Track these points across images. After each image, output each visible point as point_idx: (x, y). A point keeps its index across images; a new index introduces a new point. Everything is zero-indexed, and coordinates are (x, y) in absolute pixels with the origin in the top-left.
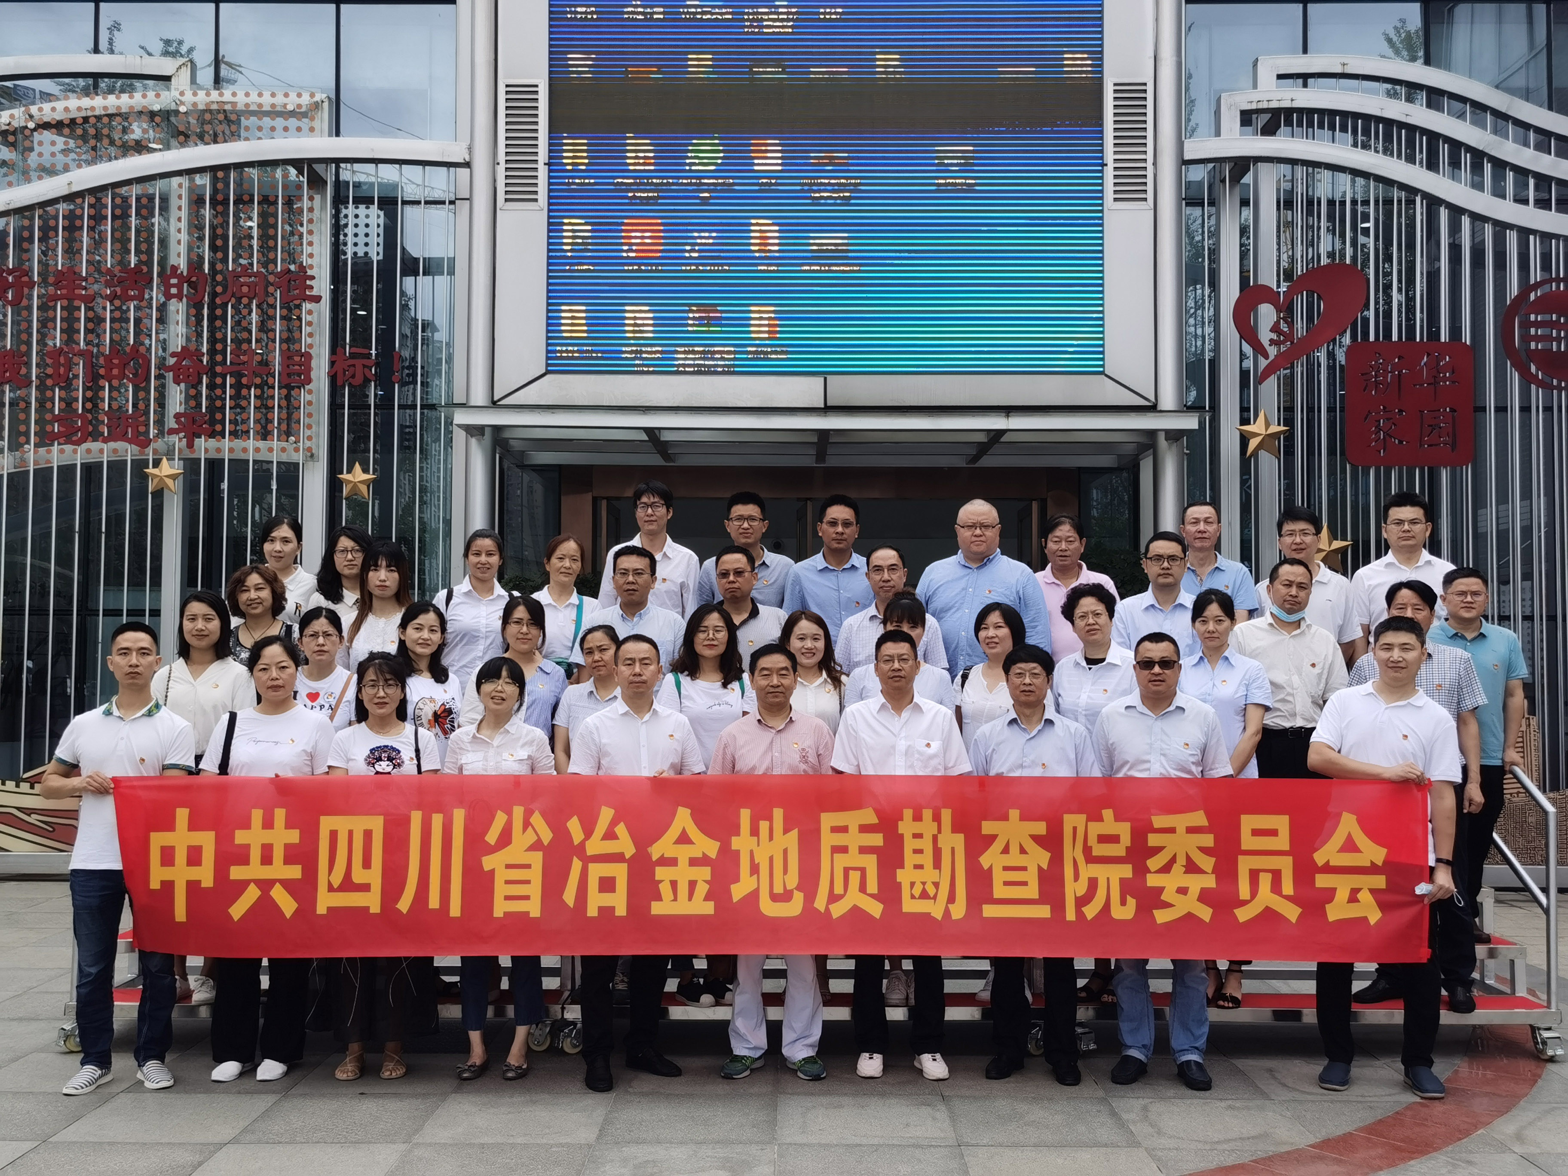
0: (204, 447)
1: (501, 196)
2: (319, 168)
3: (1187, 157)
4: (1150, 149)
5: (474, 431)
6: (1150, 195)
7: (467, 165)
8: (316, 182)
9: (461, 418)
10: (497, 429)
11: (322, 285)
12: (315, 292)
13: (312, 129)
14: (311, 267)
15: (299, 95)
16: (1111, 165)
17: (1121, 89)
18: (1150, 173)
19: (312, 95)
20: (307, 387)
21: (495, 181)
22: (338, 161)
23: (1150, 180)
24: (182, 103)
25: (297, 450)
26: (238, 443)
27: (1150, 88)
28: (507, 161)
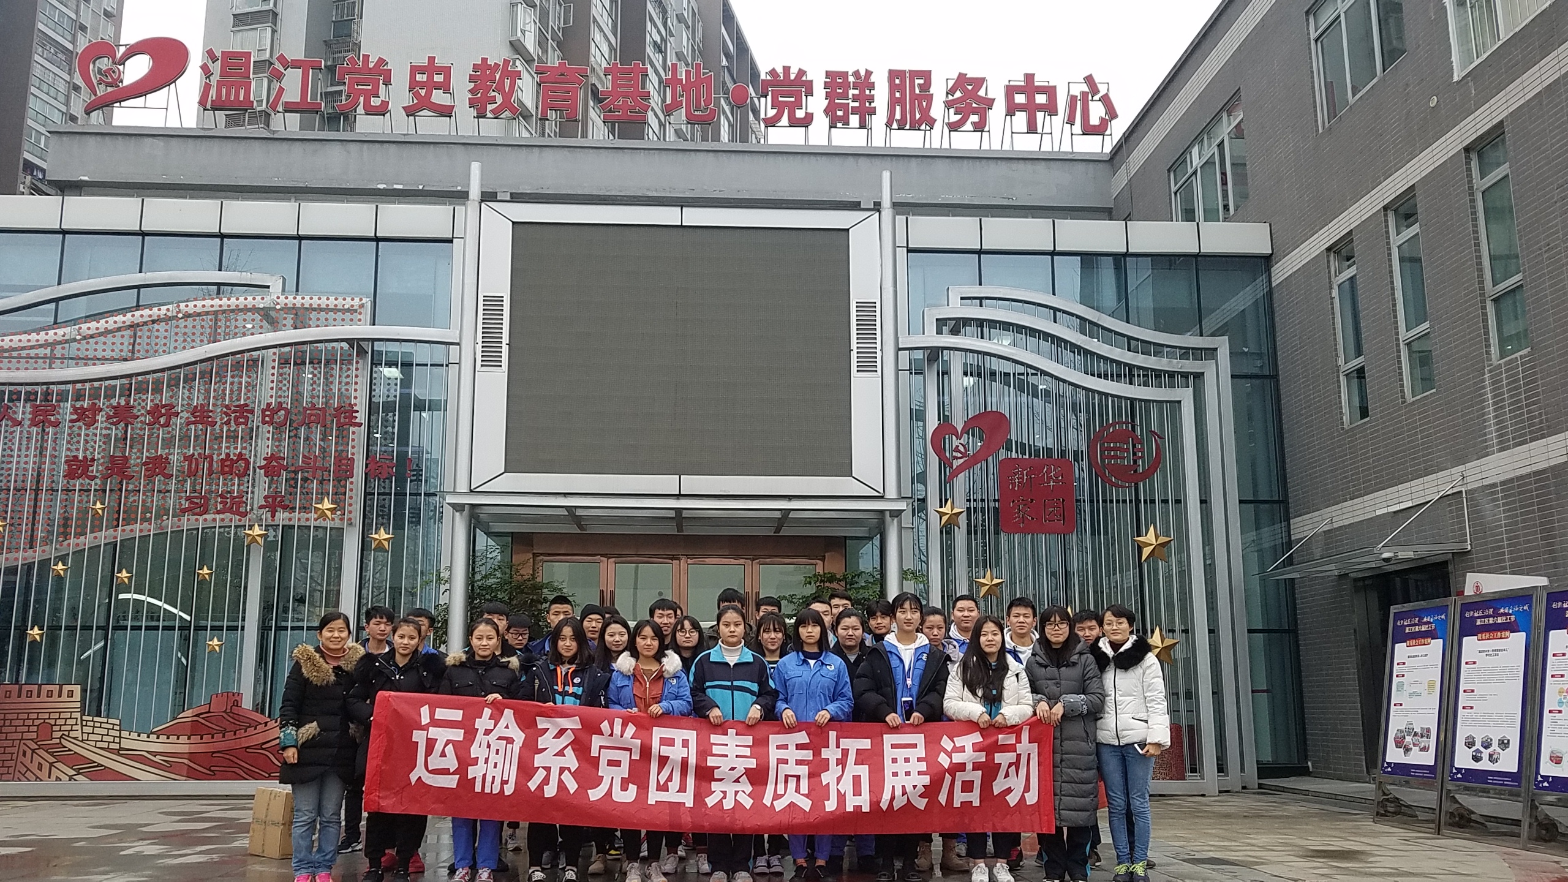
0: (282, 517)
1: (479, 363)
2: (363, 344)
3: (900, 346)
4: (879, 341)
5: (458, 508)
6: (879, 369)
7: (458, 344)
8: (362, 352)
9: (450, 499)
10: (473, 506)
11: (361, 416)
12: (357, 421)
13: (360, 320)
14: (356, 405)
15: (353, 299)
16: (855, 350)
17: (860, 305)
18: (879, 355)
19: (361, 300)
20: (351, 480)
21: (475, 354)
22: (373, 340)
23: (879, 360)
24: (278, 304)
25: (342, 520)
26: (304, 515)
27: (878, 305)
28: (483, 342)
